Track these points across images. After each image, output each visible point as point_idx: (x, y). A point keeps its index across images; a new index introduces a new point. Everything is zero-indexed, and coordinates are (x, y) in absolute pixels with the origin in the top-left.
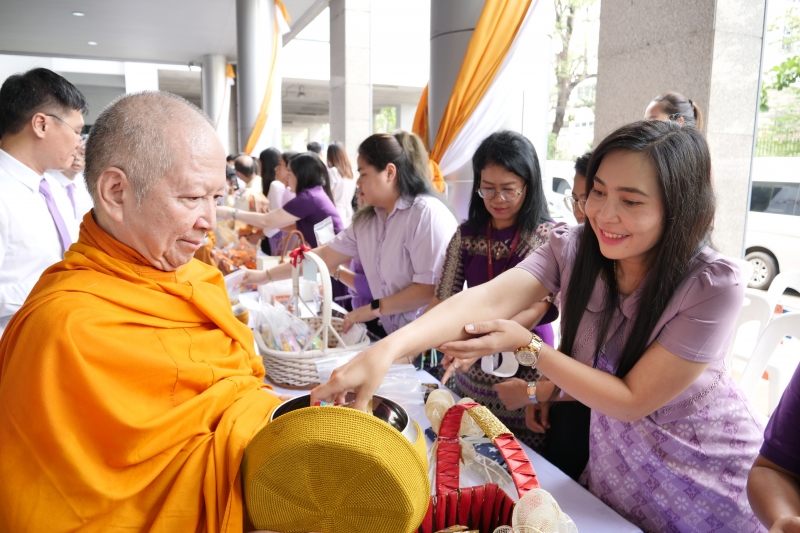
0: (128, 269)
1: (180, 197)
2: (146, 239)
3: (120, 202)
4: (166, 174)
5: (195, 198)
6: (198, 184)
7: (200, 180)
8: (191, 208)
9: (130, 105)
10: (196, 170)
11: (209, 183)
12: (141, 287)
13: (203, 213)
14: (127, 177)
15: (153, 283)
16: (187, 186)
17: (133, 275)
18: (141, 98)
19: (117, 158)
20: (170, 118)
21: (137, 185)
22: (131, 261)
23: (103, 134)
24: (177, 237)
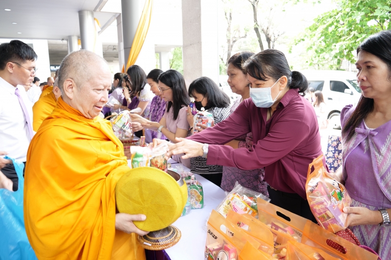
0: (75, 117)
1: (94, 89)
2: (82, 106)
3: (73, 92)
4: (89, 80)
5: (100, 90)
6: (101, 84)
7: (102, 83)
8: (99, 94)
9: (75, 56)
10: (100, 79)
11: (105, 84)
12: (81, 124)
13: (103, 96)
14: (75, 82)
15: (85, 122)
16: (97, 85)
17: (78, 119)
18: (79, 53)
19: (70, 75)
20: (90, 60)
21: (78, 85)
22: (76, 114)
23: (65, 67)
24: (93, 105)
